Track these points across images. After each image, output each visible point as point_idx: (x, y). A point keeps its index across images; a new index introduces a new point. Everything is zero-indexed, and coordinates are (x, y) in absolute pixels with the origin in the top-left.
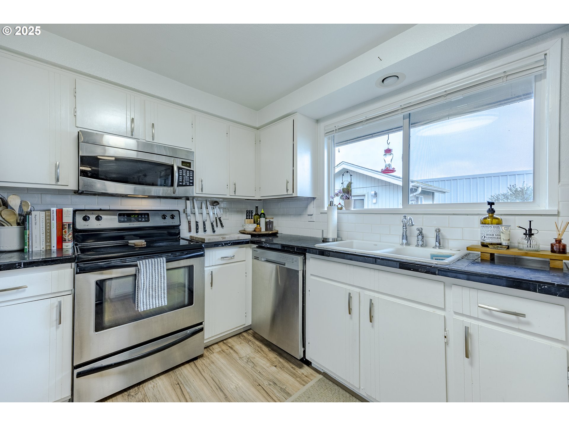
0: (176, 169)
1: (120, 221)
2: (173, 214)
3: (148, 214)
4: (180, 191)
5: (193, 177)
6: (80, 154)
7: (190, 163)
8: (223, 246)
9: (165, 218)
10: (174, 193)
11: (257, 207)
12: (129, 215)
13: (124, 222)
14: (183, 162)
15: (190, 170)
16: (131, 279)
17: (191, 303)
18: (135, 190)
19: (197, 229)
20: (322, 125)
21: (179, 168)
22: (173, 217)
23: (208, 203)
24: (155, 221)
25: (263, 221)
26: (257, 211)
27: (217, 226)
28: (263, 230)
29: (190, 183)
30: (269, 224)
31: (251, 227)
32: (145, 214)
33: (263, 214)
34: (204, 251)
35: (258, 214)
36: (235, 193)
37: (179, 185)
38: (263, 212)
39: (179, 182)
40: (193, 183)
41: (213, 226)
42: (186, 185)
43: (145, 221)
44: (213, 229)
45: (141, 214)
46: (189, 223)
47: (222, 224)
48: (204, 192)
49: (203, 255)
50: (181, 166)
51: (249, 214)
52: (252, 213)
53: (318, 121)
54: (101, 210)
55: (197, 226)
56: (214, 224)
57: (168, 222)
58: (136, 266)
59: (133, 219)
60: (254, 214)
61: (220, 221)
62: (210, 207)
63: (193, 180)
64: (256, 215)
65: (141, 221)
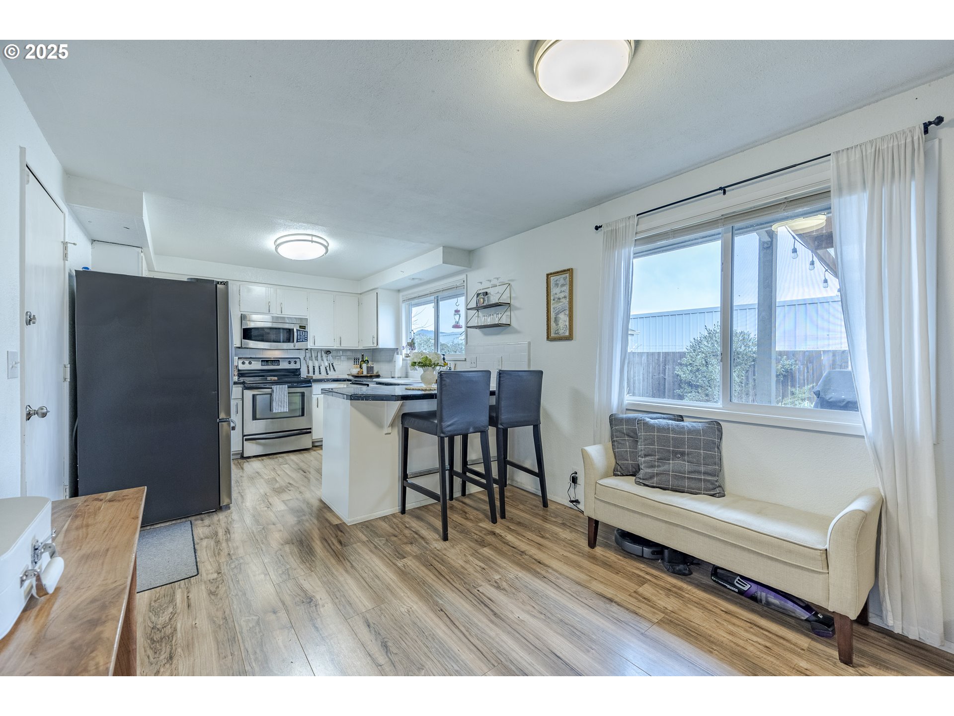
0: (295, 330)
1: (262, 365)
2: (295, 360)
3: (279, 361)
4: (298, 345)
5: (307, 335)
6: (243, 327)
7: (305, 326)
8: (325, 381)
9: (290, 363)
10: (294, 347)
11: (363, 355)
12: (267, 361)
13: (264, 365)
14: (300, 326)
15: (305, 331)
16: (269, 396)
17: (303, 415)
18: (271, 346)
19: (314, 372)
20: (401, 294)
21: (297, 330)
22: (295, 363)
23: (323, 353)
24: (284, 365)
25: (364, 366)
26: (363, 358)
27: (330, 370)
28: (365, 373)
29: (305, 339)
30: (370, 369)
31: (355, 371)
32: (277, 361)
33: (367, 360)
34: (311, 384)
35: (363, 361)
36: (340, 345)
37: (297, 341)
38: (366, 359)
39: (297, 339)
40: (307, 339)
41: (326, 370)
42: (302, 341)
43: (277, 365)
44: (327, 372)
45: (275, 361)
46: (308, 367)
47: (334, 369)
48: (316, 345)
49: (311, 386)
50: (299, 329)
51: (356, 360)
52: (359, 360)
53: (399, 291)
54: (251, 358)
55: (314, 369)
56: (328, 368)
57: (293, 366)
58: (272, 388)
59: (270, 364)
60: (360, 360)
61: (333, 366)
62: (324, 355)
63: (307, 337)
64: (362, 361)
65: (274, 365)
